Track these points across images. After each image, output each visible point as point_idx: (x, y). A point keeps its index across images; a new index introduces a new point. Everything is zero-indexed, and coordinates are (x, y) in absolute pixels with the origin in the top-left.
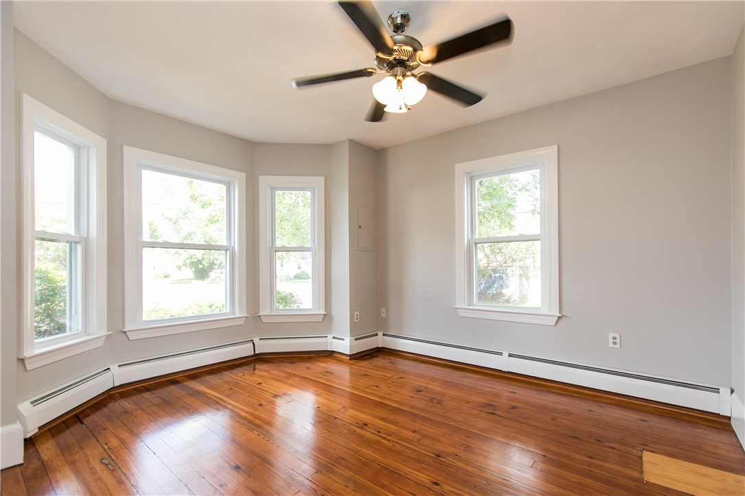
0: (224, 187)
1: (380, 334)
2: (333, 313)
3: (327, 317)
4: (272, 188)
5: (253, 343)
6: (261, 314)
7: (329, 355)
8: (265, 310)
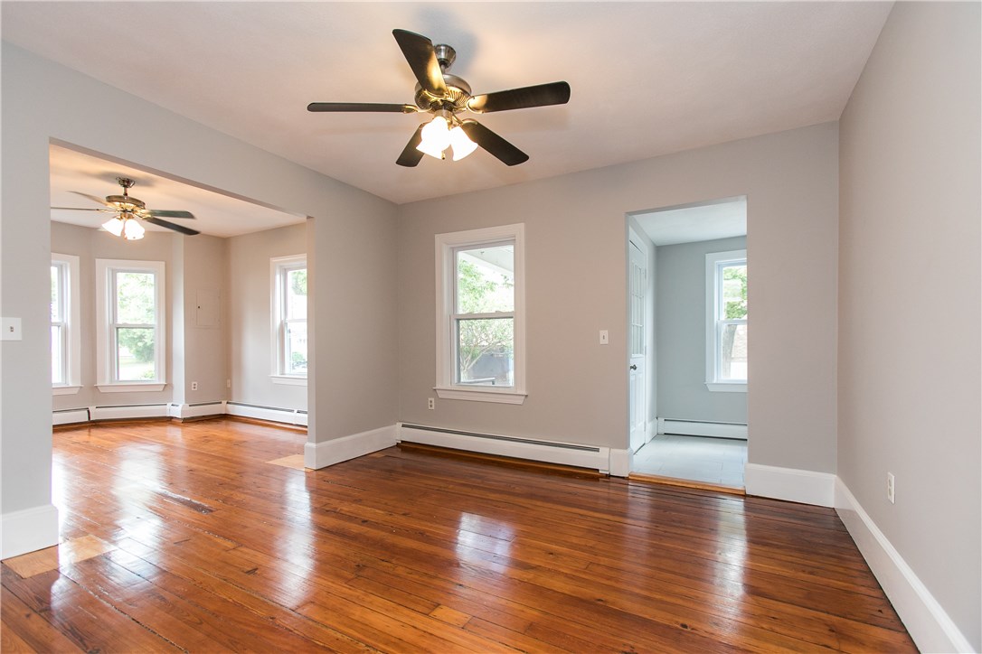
0: (56, 268)
1: (224, 402)
2: (174, 383)
3: (168, 386)
4: (113, 270)
5: (89, 412)
6: (98, 384)
7: (168, 420)
8: (104, 381)
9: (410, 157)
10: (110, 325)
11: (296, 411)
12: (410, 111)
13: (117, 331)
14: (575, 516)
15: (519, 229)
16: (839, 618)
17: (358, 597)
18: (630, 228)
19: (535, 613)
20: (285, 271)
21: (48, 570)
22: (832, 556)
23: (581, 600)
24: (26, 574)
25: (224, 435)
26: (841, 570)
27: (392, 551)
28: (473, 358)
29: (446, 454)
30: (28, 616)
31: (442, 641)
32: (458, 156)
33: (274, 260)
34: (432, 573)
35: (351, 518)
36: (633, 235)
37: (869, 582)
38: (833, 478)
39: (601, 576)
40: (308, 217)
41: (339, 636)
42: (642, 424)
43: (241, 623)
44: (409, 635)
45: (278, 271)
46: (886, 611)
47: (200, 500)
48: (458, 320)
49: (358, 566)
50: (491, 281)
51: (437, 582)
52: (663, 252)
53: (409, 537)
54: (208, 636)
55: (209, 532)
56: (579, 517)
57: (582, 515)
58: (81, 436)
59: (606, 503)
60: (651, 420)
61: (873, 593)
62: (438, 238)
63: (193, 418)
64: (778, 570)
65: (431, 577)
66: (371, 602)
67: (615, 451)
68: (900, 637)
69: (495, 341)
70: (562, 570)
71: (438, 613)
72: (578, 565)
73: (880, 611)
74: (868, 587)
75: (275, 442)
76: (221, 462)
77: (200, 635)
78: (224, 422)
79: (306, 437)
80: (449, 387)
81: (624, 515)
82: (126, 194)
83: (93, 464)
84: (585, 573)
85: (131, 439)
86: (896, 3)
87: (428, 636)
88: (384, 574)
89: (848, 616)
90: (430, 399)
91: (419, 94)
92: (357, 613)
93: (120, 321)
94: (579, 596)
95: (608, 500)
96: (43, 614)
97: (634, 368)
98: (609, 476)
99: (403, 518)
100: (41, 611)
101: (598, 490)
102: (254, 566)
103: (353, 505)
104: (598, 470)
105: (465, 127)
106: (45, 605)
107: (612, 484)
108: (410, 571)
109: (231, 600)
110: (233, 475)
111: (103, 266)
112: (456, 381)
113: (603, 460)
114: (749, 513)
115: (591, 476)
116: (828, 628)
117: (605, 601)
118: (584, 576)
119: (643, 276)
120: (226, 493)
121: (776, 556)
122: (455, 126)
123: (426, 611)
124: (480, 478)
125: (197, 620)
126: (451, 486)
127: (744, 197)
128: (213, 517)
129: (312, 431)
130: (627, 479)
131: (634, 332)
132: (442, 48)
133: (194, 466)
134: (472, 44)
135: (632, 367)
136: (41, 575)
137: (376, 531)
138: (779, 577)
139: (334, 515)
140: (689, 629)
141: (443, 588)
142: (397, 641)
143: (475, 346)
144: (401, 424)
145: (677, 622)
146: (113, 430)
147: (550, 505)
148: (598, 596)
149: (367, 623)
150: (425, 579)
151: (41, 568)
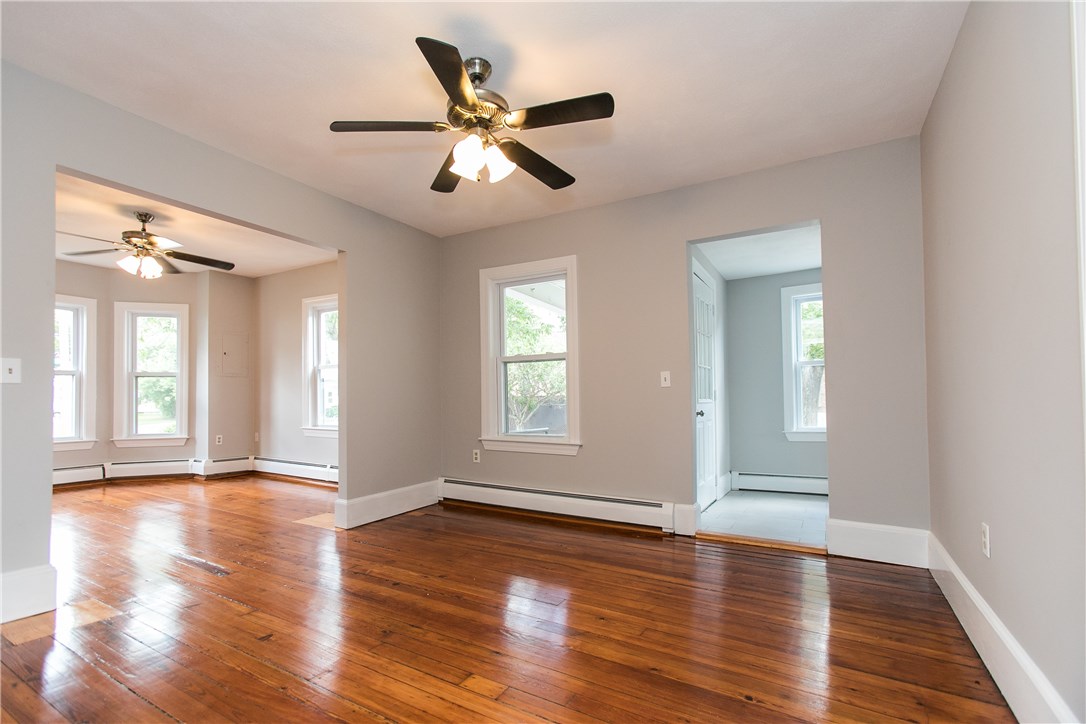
0: (71, 313)
1: (252, 458)
2: (197, 437)
3: (190, 440)
4: (132, 314)
5: (104, 469)
6: (115, 438)
7: (190, 478)
8: (121, 435)
9: (445, 182)
10: (129, 374)
11: (329, 466)
12: (442, 129)
13: (136, 380)
14: (632, 578)
15: (570, 262)
16: (928, 690)
17: (381, 666)
18: (693, 259)
19: (580, 683)
20: (318, 313)
21: (42, 636)
22: (925, 622)
23: (633, 669)
24: (17, 640)
25: (250, 493)
26: (933, 636)
27: (424, 616)
28: (530, 409)
29: (494, 512)
30: (15, 685)
31: (471, 713)
32: (494, 178)
33: (306, 301)
34: (466, 640)
35: (380, 581)
36: (696, 266)
37: (966, 650)
38: (926, 535)
39: (658, 643)
40: (340, 252)
41: (356, 707)
42: (712, 477)
43: (248, 693)
44: (435, 707)
45: (310, 313)
46: (985, 684)
47: (216, 562)
48: (506, 363)
49: (385, 632)
50: (546, 323)
51: (471, 649)
52: (733, 287)
53: (444, 600)
54: (211, 708)
55: (223, 595)
56: (636, 579)
57: (639, 577)
58: (95, 495)
59: (669, 563)
60: (724, 473)
61: (971, 663)
62: (483, 273)
63: (217, 475)
64: (861, 637)
65: (466, 644)
66: (395, 671)
67: (679, 506)
68: (999, 711)
69: (554, 391)
70: (612, 636)
71: (470, 683)
72: (632, 631)
73: (977, 682)
74: (965, 655)
75: (305, 501)
76: (244, 522)
77: (201, 707)
78: (251, 479)
79: (336, 494)
80: (496, 437)
81: (689, 577)
82: (144, 230)
83: (104, 524)
84: (639, 640)
85: (147, 498)
86: (972, 3)
87: (456, 707)
88: (413, 641)
89: (941, 688)
90: (475, 451)
91: (451, 110)
92: (379, 682)
93: (140, 369)
94: (631, 665)
95: (673, 561)
96: (31, 683)
97: (702, 414)
98: (673, 535)
99: (440, 581)
100: (28, 680)
101: (662, 550)
102: (269, 632)
103: (385, 567)
104: (661, 528)
105: (503, 146)
106: (34, 674)
107: (677, 544)
108: (442, 637)
109: (239, 669)
110: (255, 535)
111: (122, 309)
112: (503, 430)
113: (665, 516)
114: (832, 575)
115: (653, 534)
116: (915, 701)
117: (660, 671)
118: (638, 643)
119: (711, 312)
120: (246, 554)
121: (859, 621)
122: (491, 144)
123: (457, 680)
124: (528, 537)
125: (199, 690)
126: (496, 546)
127: (817, 221)
128: (229, 580)
129: (343, 487)
130: (694, 537)
131: (700, 374)
132: (477, 61)
133: (214, 526)
134: (509, 57)
135: (698, 414)
136: (33, 642)
137: (408, 594)
138: (863, 644)
139: (363, 577)
140: (754, 702)
141: (477, 655)
142: (421, 713)
143: (531, 396)
144: (443, 479)
145: (741, 694)
146: (130, 489)
147: (604, 566)
148: (652, 665)
149: (389, 693)
150: (459, 646)
151: (33, 635)
